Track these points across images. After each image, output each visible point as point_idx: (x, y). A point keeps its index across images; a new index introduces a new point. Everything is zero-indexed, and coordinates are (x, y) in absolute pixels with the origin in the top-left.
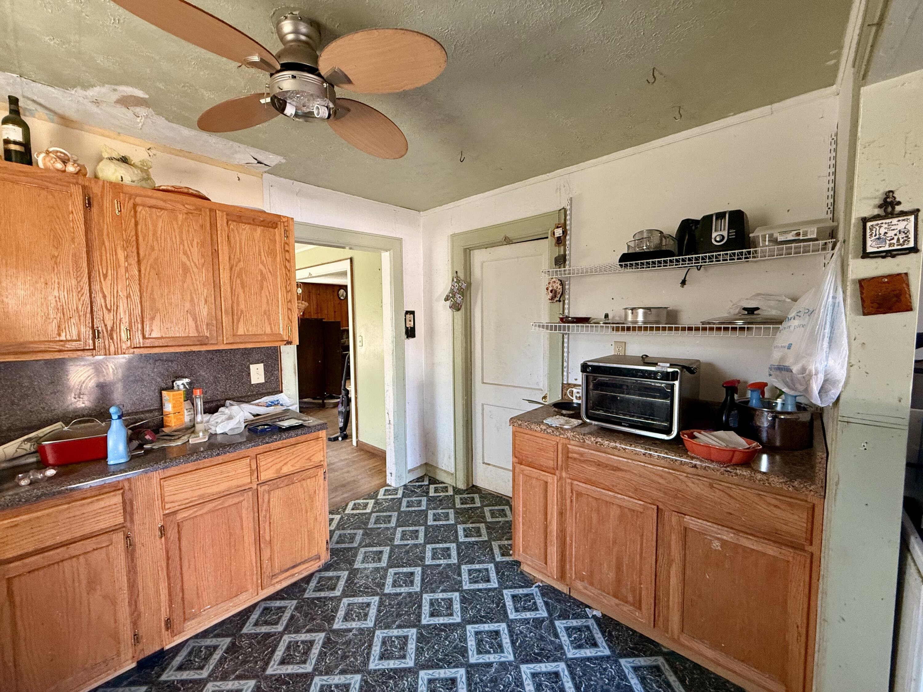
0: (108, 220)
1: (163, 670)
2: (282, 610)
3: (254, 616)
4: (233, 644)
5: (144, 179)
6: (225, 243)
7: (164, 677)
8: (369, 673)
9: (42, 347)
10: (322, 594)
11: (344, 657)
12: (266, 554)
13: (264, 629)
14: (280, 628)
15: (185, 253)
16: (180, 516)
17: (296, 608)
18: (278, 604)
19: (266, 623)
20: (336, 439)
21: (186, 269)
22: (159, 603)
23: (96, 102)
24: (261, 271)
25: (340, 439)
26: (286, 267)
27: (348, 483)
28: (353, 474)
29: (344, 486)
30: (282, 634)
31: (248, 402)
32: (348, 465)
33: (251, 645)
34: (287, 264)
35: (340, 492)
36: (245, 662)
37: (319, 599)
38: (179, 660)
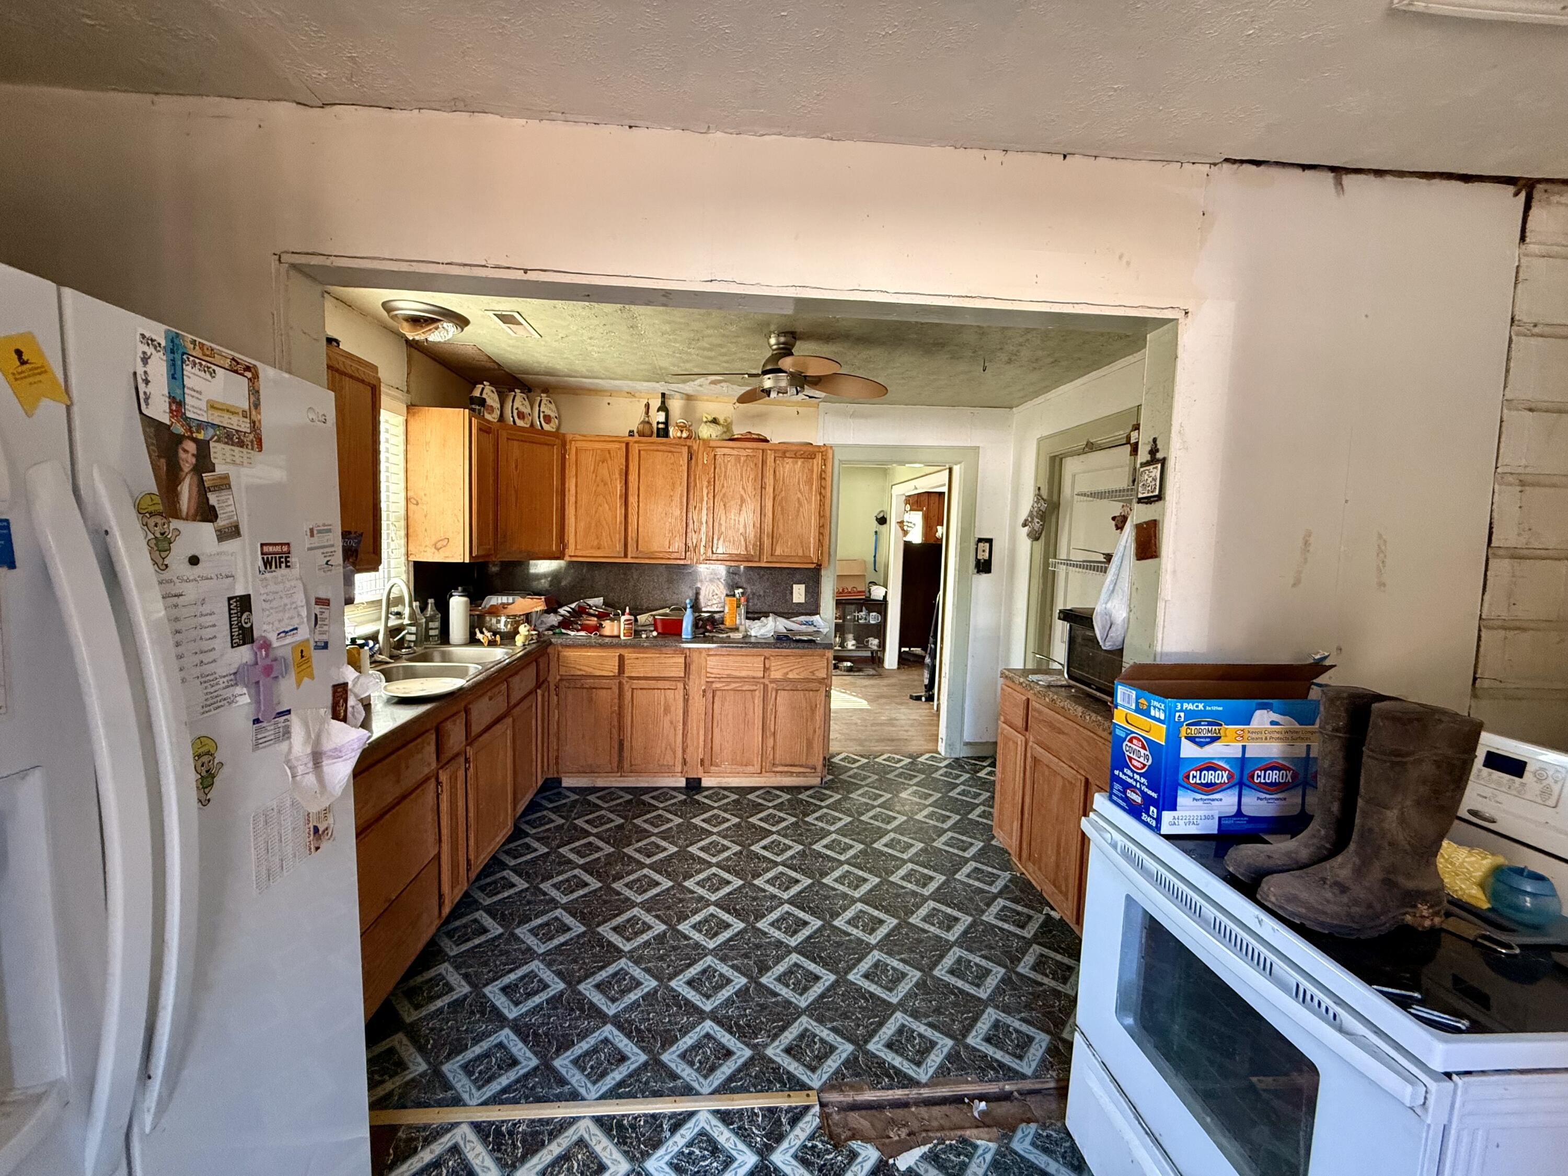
0: (700, 467)
1: (697, 794)
2: (779, 797)
3: (758, 793)
4: (738, 800)
5: (725, 432)
6: (772, 477)
7: (696, 797)
8: (810, 849)
9: (661, 555)
10: (812, 800)
11: (801, 835)
12: (770, 742)
13: (760, 801)
14: (770, 804)
15: (743, 488)
16: (714, 686)
17: (788, 800)
18: (778, 792)
19: (764, 799)
20: (918, 698)
21: (743, 500)
22: (698, 743)
23: (700, 386)
24: (799, 499)
25: (923, 699)
26: (820, 494)
27: (899, 740)
28: (910, 733)
29: (893, 740)
30: (769, 808)
31: (787, 618)
32: (912, 725)
33: (748, 805)
34: (823, 491)
35: (883, 744)
36: (740, 810)
37: (806, 801)
38: (706, 793)
